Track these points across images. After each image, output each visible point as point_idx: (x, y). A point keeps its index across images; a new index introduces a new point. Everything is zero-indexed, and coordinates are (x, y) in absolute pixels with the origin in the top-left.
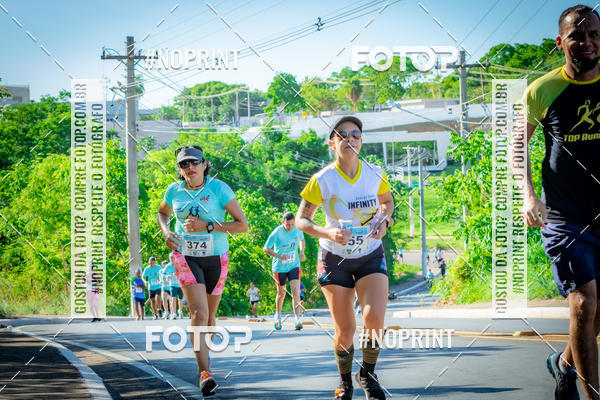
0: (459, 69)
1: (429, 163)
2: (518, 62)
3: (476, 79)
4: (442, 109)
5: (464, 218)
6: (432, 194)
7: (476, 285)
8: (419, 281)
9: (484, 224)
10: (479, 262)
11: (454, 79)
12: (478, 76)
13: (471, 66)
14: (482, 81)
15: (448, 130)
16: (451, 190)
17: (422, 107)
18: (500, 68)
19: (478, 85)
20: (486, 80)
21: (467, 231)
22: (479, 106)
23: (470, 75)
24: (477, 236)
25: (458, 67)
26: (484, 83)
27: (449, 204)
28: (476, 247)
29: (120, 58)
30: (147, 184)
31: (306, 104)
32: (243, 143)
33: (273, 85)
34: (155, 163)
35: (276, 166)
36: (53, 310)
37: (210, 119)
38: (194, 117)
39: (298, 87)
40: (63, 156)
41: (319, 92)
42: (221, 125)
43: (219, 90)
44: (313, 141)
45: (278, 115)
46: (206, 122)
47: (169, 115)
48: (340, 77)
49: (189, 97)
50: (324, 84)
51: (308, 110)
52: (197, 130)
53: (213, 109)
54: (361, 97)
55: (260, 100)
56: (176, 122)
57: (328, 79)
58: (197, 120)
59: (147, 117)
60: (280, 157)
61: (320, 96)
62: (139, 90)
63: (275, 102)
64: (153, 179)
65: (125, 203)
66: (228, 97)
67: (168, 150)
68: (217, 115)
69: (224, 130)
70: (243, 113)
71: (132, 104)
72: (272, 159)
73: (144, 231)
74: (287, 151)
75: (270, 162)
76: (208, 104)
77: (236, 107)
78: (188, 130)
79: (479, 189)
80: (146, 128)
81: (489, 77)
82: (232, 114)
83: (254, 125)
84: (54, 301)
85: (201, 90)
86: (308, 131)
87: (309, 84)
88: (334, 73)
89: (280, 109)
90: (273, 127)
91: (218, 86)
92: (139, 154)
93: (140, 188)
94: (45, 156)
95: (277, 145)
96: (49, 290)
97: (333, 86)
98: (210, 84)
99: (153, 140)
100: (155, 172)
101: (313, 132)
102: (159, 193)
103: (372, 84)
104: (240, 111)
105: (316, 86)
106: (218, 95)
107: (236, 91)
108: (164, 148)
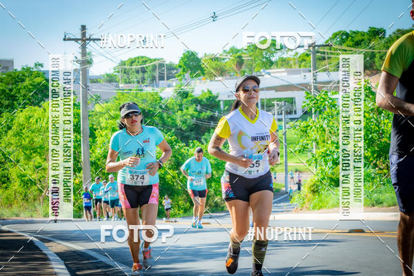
0: (311, 48)
1: (290, 113)
2: (351, 43)
3: (323, 55)
4: (299, 76)
5: (314, 151)
6: (292, 134)
7: (322, 198)
8: (283, 194)
9: (328, 155)
10: (325, 181)
11: (307, 55)
12: (324, 53)
13: (319, 46)
14: (326, 56)
15: (303, 90)
16: (305, 132)
17: (285, 74)
18: (339, 47)
19: (324, 59)
20: (330, 56)
21: (316, 160)
22: (325, 73)
23: (318, 52)
24: (323, 163)
26: (329, 58)
27: (304, 141)
28: (323, 171)
29: (76, 40)
30: (95, 127)
31: (205, 72)
32: (161, 99)
33: (182, 59)
34: (101, 113)
35: (184, 115)
36: (29, 214)
37: (138, 82)
38: (128, 81)
39: (198, 60)
40: (37, 108)
41: (214, 64)
42: (146, 86)
43: (145, 62)
44: (210, 97)
45: (186, 79)
46: (136, 85)
47: (111, 79)
48: (229, 53)
49: (124, 67)
50: (217, 58)
51: (206, 76)
52: (130, 90)
53: (141, 75)
54: (243, 67)
55: (174, 69)
56: (115, 84)
57: (221, 55)
58: (130, 83)
59: (95, 81)
60: (187, 109)
61: (214, 66)
62: (90, 62)
63: (184, 70)
64: (99, 123)
65: (80, 140)
66: (151, 67)
67: (109, 104)
68: (143, 79)
69: (149, 90)
70: (162, 78)
71: (85, 72)
72: (181, 110)
73: (93, 159)
74: (192, 104)
75: (180, 112)
76: (138, 72)
77: (157, 74)
78: (123, 90)
79: (325, 131)
80: (94, 88)
81: (331, 53)
82: (153, 79)
83: (169, 86)
84: (30, 208)
85: (132, 62)
86: (206, 91)
87: (207, 58)
88: (224, 51)
89: (187, 75)
90: (182, 87)
91: (144, 59)
92: (90, 106)
93: (90, 130)
94: (24, 108)
95: (185, 100)
96: (27, 200)
97: (224, 59)
98: (138, 58)
99: (99, 97)
100: (101, 119)
101: (210, 92)
102: (103, 133)
103: (251, 58)
104: (159, 77)
105: (212, 59)
106: (144, 66)
107: (156, 63)
108: (107, 102)
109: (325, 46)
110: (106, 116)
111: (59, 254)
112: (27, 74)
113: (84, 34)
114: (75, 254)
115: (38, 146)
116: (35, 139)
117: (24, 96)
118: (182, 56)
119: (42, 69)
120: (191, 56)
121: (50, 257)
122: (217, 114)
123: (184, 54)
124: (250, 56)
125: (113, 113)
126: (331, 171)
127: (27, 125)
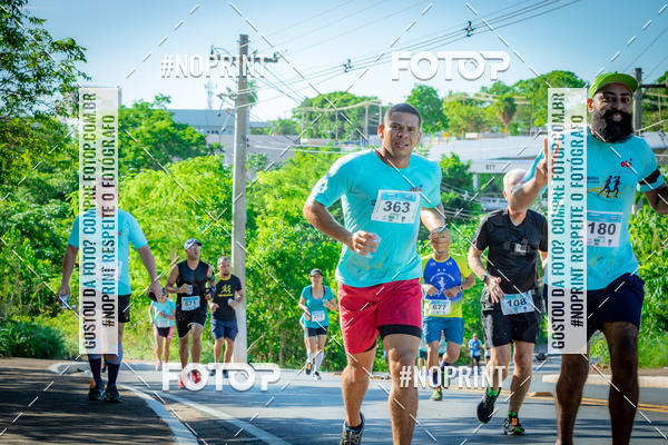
3: (653, 103)
9: (656, 276)
12: (656, 99)
13: (647, 87)
14: (659, 104)
19: (655, 109)
20: (665, 104)
22: (656, 134)
23: (645, 97)
26: (663, 108)
30: (256, 209)
31: (449, 123)
33: (410, 99)
34: (266, 186)
36: (138, 354)
37: (333, 136)
38: (315, 132)
39: (440, 103)
40: (160, 173)
41: (464, 110)
42: (346, 143)
43: (345, 102)
44: (456, 167)
46: (329, 140)
47: (286, 129)
48: (491, 92)
49: (310, 109)
50: (471, 100)
51: (450, 131)
52: (317, 149)
53: (336, 125)
54: (515, 117)
56: (293, 137)
57: (477, 95)
58: (319, 136)
59: (259, 131)
61: (465, 114)
62: (252, 99)
64: (263, 204)
65: (230, 232)
66: (355, 112)
67: (281, 171)
68: (342, 131)
69: (350, 150)
70: (373, 131)
71: (243, 114)
73: (250, 265)
76: (332, 119)
77: (365, 124)
78: (306, 148)
79: (652, 233)
80: (257, 143)
84: (141, 343)
85: (324, 101)
86: (450, 156)
87: (452, 99)
88: (483, 88)
91: (344, 97)
92: (248, 174)
93: (248, 214)
94: (138, 172)
97: (482, 103)
98: (335, 94)
99: (265, 158)
100: (266, 196)
101: (455, 157)
102: (270, 221)
103: (528, 103)
104: (369, 128)
105: (462, 102)
106: (345, 108)
107: (366, 104)
108: (277, 169)
109: (659, 86)
110: (276, 192)
112: (142, 114)
113: (244, 51)
114: (216, 426)
115: (159, 238)
116: (153, 227)
118: (410, 94)
119: (170, 107)
120: (425, 94)
121: (174, 429)
122: (466, 196)
123: (413, 91)
124: (528, 99)
125: (287, 187)
126: (659, 303)
127: (142, 201)
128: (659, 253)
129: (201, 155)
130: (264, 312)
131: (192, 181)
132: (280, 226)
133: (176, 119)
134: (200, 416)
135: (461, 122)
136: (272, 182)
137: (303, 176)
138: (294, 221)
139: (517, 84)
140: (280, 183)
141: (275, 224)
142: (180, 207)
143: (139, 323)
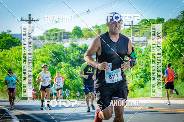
0: (131, 26)
2: (149, 24)
3: (136, 29)
5: (132, 72)
7: (135, 93)
9: (138, 74)
10: (136, 85)
11: (130, 29)
12: (137, 28)
13: (135, 25)
14: (138, 30)
18: (144, 26)
19: (137, 31)
20: (140, 30)
21: (132, 76)
22: (137, 38)
23: (134, 28)
24: (136, 77)
25: (131, 25)
26: (139, 31)
28: (135, 81)
29: (26, 21)
30: (34, 59)
31: (84, 36)
32: (64, 47)
33: (74, 30)
35: (74, 55)
36: (4, 98)
37: (54, 40)
38: (49, 39)
39: (81, 31)
40: (8, 50)
42: (57, 42)
43: (57, 31)
44: (86, 47)
45: (75, 39)
46: (53, 41)
47: (41, 38)
48: (95, 28)
49: (48, 33)
50: (89, 30)
51: (84, 38)
52: (50, 43)
53: (55, 37)
55: (70, 34)
56: (43, 40)
58: (50, 40)
59: (34, 39)
60: (75, 52)
61: (88, 33)
63: (74, 35)
64: (36, 58)
66: (60, 33)
68: (56, 39)
69: (58, 43)
70: (64, 38)
72: (73, 53)
74: (77, 50)
75: (72, 53)
76: (54, 35)
77: (62, 36)
78: (48, 43)
80: (34, 42)
81: (140, 29)
82: (61, 38)
83: (68, 42)
84: (4, 95)
85: (51, 31)
86: (84, 44)
87: (85, 30)
88: (92, 27)
89: (76, 37)
90: (74, 42)
91: (56, 30)
94: (3, 50)
95: (75, 48)
96: (3, 91)
97: (92, 30)
98: (54, 29)
99: (36, 46)
100: (37, 56)
101: (86, 45)
102: (38, 62)
103: (104, 30)
104: (63, 37)
105: (87, 30)
106: (57, 33)
107: (62, 31)
108: (40, 49)
109: (138, 25)
110: (39, 54)
111: (17, 116)
112: (4, 35)
113: (30, 18)
114: (24, 116)
115: (8, 67)
116: (7, 64)
117: (2, 45)
119: (11, 33)
120: (77, 29)
121: (13, 117)
123: (74, 28)
125: (42, 53)
126: (139, 81)
127: (4, 58)
128: (139, 68)
129: (19, 45)
130: (37, 86)
131: (16, 52)
132: (40, 64)
133: (13, 36)
134: (20, 113)
135: (87, 35)
136: (38, 52)
137: (46, 50)
138: (44, 62)
139: (101, 26)
140: (40, 52)
141: (39, 63)
142: (14, 59)
143: (4, 89)
